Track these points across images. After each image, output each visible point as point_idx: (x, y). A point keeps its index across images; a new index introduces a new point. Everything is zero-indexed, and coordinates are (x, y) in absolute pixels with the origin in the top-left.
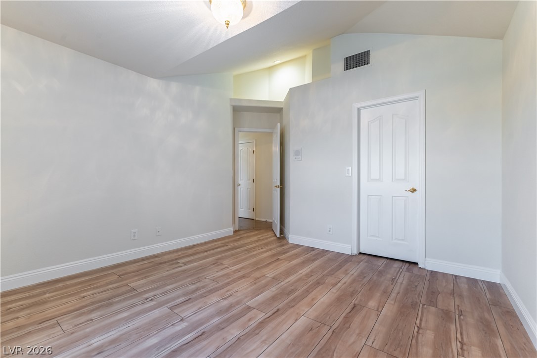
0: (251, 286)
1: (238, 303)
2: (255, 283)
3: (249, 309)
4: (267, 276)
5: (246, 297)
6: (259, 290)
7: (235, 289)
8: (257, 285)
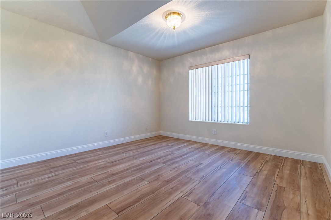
0: (162, 174)
1: (169, 165)
2: (159, 176)
3: (164, 163)
4: (148, 182)
5: (165, 167)
6: (157, 171)
7: (172, 172)
8: (157, 175)
